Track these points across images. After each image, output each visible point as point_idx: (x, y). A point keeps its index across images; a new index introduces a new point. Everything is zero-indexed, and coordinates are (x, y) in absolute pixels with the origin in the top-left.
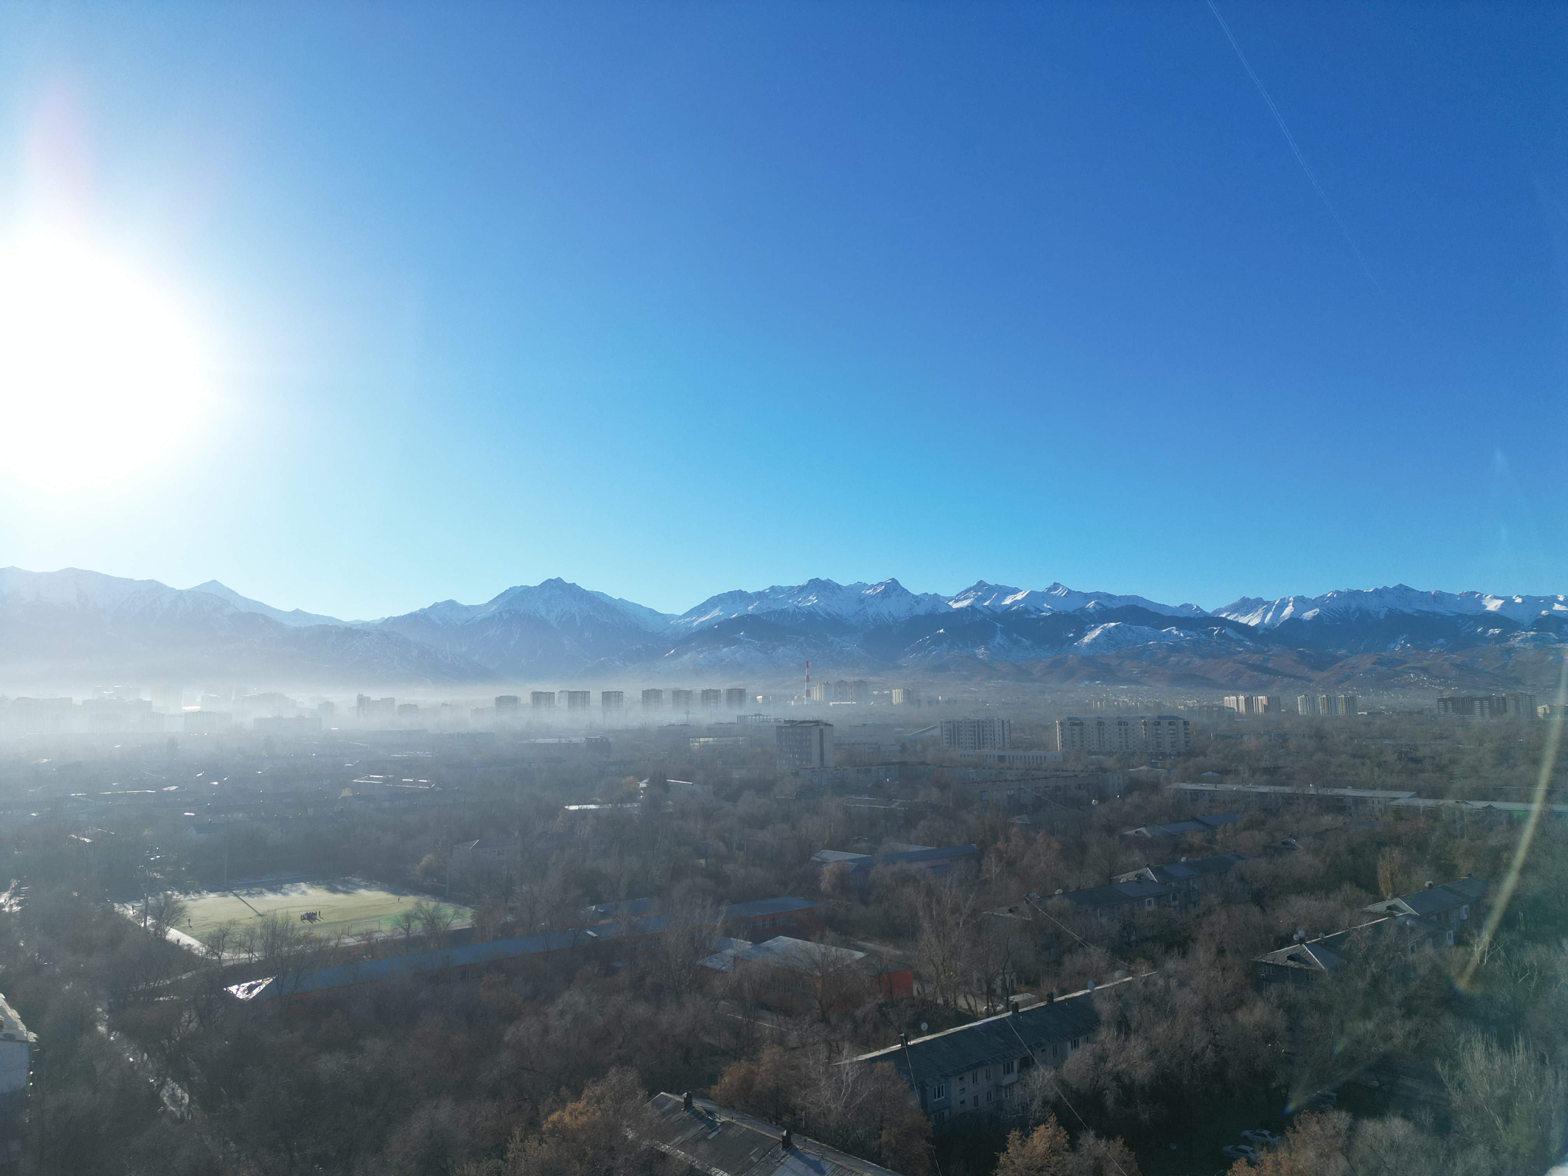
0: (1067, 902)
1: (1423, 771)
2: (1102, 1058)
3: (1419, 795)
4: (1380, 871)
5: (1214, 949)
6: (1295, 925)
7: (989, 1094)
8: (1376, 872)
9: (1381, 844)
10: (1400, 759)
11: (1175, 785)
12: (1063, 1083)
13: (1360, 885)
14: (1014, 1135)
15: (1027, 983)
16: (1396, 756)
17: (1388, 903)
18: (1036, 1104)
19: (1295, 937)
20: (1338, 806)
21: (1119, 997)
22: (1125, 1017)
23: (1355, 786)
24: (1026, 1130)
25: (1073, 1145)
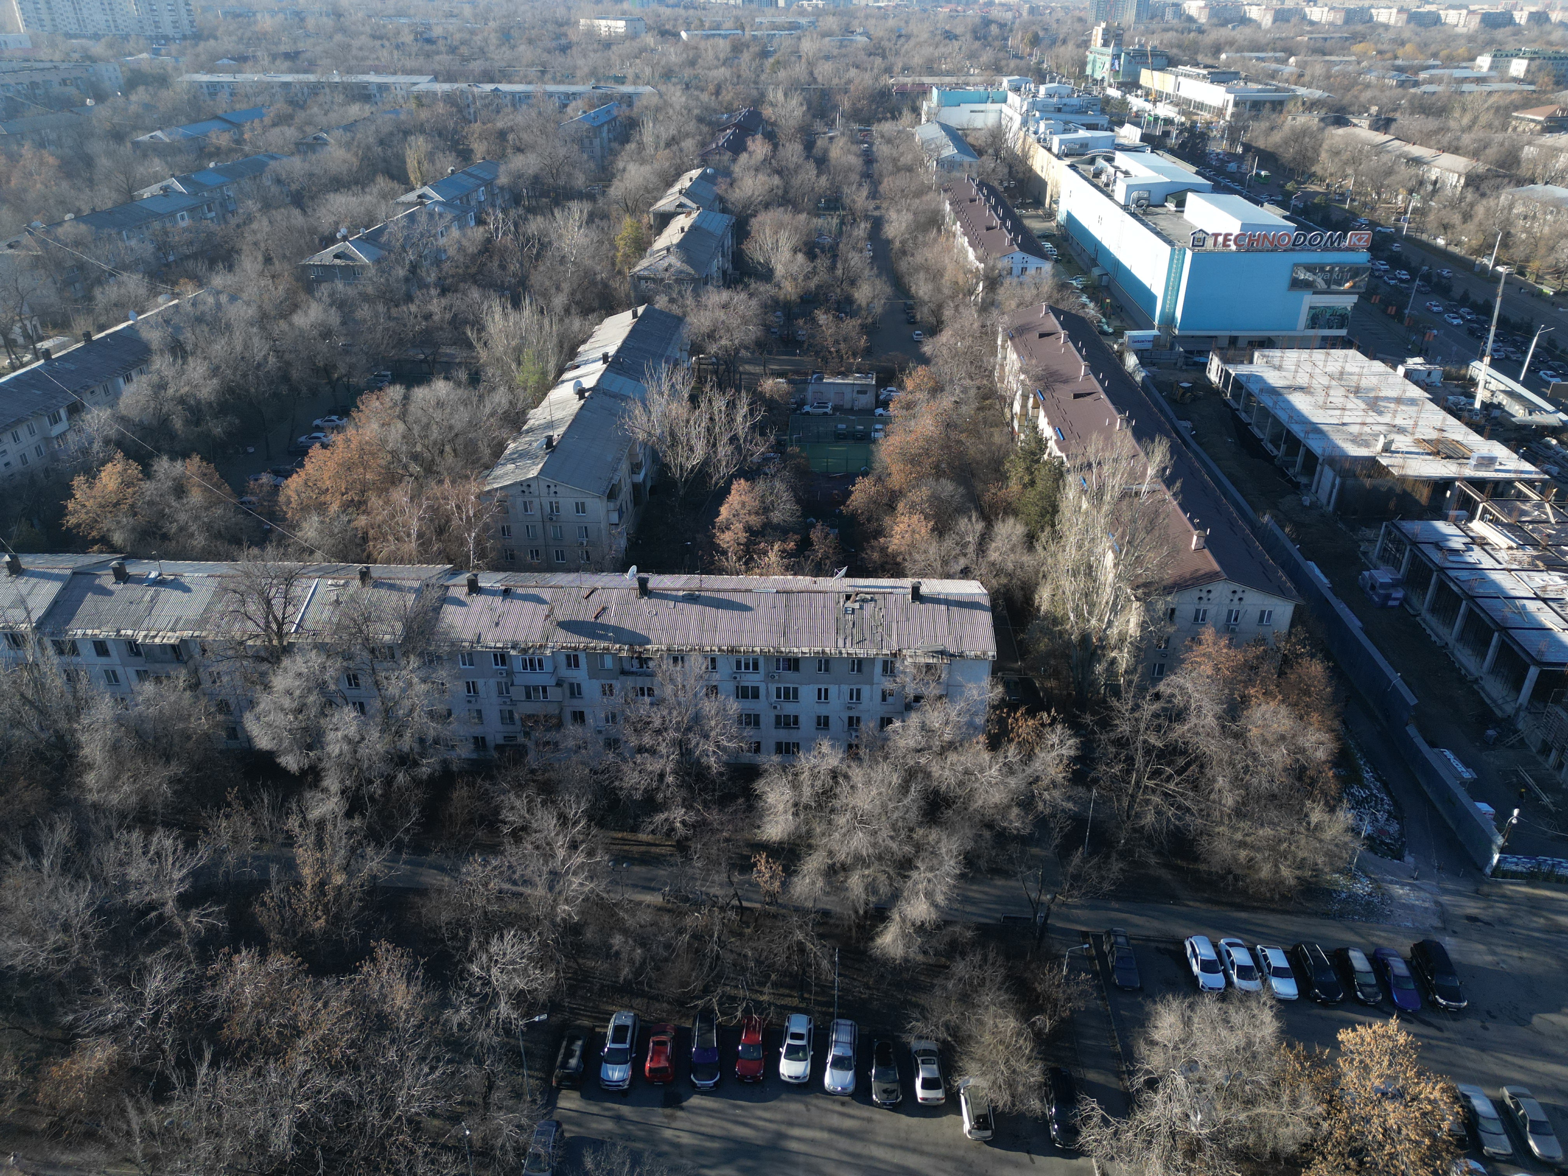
0: (83, 228)
1: (438, 53)
2: (162, 386)
3: (436, 79)
4: (408, 160)
5: (260, 258)
6: (337, 224)
7: (38, 449)
8: (404, 162)
9: (406, 133)
10: (416, 40)
11: (187, 77)
12: (123, 420)
13: (392, 177)
14: (79, 481)
15: (55, 326)
16: (412, 37)
17: (419, 192)
18: (96, 447)
19: (338, 236)
20: (363, 94)
21: (167, 322)
22: (178, 341)
23: (377, 71)
24: (91, 472)
25: (147, 473)
